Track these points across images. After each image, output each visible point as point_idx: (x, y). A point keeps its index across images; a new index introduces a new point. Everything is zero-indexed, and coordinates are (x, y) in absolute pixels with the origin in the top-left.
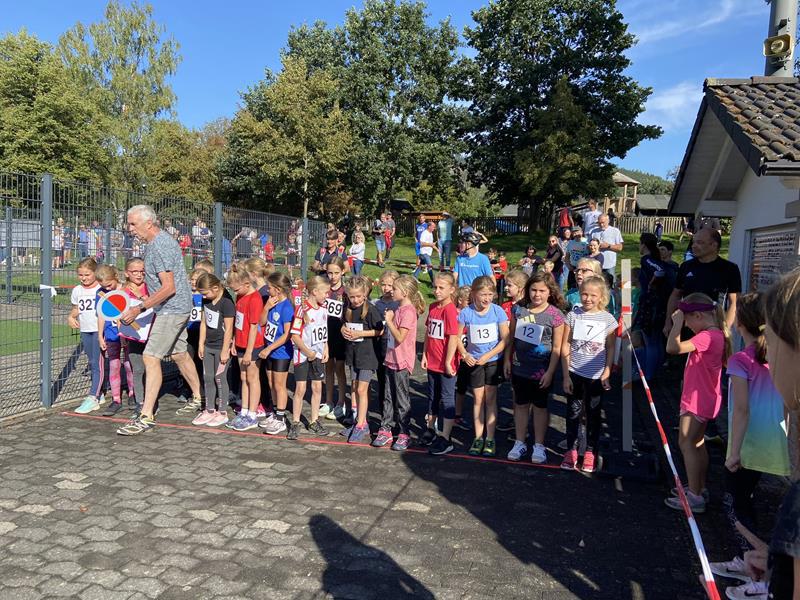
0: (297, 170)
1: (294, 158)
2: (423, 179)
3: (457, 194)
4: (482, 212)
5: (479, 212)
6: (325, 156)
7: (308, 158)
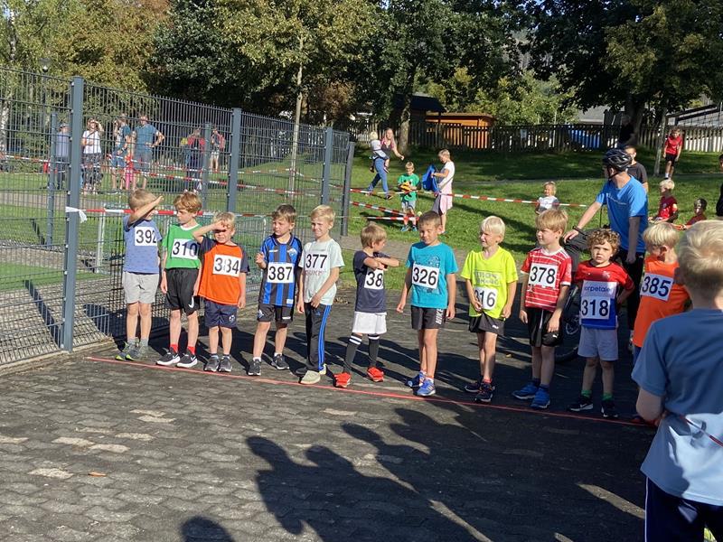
0: (289, 53)
1: (286, 35)
2: (461, 66)
3: (512, 90)
4: (547, 116)
5: (542, 115)
6: (329, 34)
7: (304, 35)
